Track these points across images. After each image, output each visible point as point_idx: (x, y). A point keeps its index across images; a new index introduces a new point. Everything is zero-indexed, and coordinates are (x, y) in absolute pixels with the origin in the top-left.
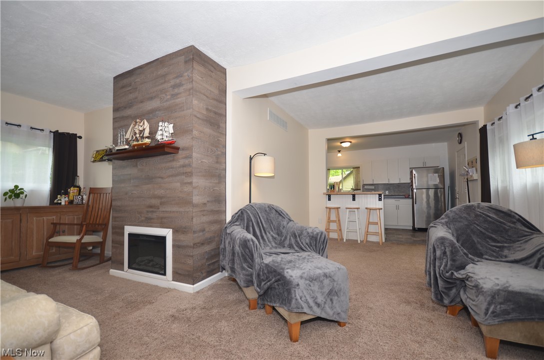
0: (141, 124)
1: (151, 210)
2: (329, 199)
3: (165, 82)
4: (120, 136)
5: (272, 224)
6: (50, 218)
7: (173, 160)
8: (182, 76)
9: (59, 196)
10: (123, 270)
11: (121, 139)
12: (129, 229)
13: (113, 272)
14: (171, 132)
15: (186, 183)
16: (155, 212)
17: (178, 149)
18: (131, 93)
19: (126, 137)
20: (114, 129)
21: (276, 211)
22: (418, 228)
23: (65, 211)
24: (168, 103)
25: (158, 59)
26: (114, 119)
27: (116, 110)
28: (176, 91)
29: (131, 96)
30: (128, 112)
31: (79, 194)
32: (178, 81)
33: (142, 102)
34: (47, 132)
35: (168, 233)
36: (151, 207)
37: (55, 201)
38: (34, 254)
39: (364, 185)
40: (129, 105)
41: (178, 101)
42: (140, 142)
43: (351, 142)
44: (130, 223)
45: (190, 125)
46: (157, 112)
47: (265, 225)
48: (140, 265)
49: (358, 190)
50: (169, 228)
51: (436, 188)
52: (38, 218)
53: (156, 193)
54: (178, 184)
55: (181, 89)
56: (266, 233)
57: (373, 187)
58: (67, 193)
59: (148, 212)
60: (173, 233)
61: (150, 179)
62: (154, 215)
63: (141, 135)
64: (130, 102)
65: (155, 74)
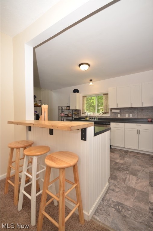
43: (88, 65)
57: (119, 111)
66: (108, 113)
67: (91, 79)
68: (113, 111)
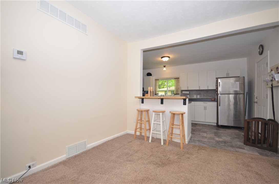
2: (143, 102)
22: (221, 125)
39: (182, 91)
43: (169, 57)
49: (178, 94)
51: (236, 94)
57: (188, 92)
66: (179, 94)
67: (165, 65)
68: (184, 92)
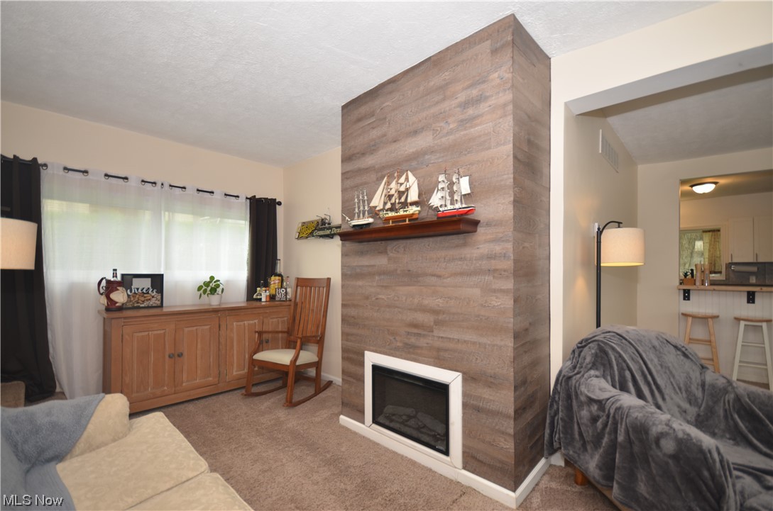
0: (402, 180)
1: (415, 331)
2: (686, 298)
3: (444, 99)
4: (359, 203)
5: (674, 377)
6: (251, 322)
7: (465, 245)
8: (484, 82)
9: (258, 289)
10: (363, 422)
11: (359, 208)
12: (372, 358)
13: (345, 420)
14: (464, 192)
15: (495, 291)
16: (424, 336)
17: (476, 223)
18: (373, 128)
19: (372, 205)
20: (344, 190)
21: (676, 347)
23: (268, 311)
24: (452, 137)
25: (430, 58)
26: (343, 174)
27: (346, 159)
28: (471, 112)
29: (375, 134)
30: (369, 161)
31: (282, 287)
32: (474, 92)
33: (395, 141)
34: (242, 200)
35: (453, 380)
36: (415, 326)
37: (255, 297)
38: (235, 373)
40: (371, 149)
41: (475, 131)
42: (401, 213)
44: (374, 348)
45: (505, 176)
46: (427, 157)
47: (659, 381)
48: (392, 421)
50: (457, 371)
52: (239, 323)
53: (426, 302)
54: (477, 292)
55: (484, 107)
56: (664, 399)
57: (754, 269)
58: (267, 285)
59: (408, 333)
60: (465, 380)
61: (412, 277)
62: (422, 342)
63: (403, 200)
64: (373, 143)
65: (422, 88)
